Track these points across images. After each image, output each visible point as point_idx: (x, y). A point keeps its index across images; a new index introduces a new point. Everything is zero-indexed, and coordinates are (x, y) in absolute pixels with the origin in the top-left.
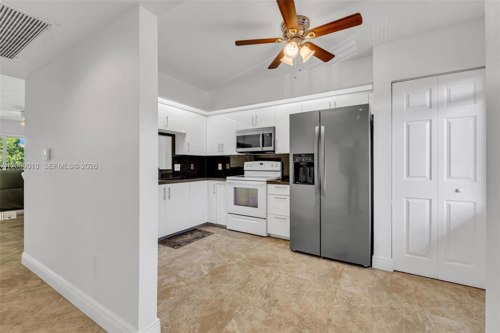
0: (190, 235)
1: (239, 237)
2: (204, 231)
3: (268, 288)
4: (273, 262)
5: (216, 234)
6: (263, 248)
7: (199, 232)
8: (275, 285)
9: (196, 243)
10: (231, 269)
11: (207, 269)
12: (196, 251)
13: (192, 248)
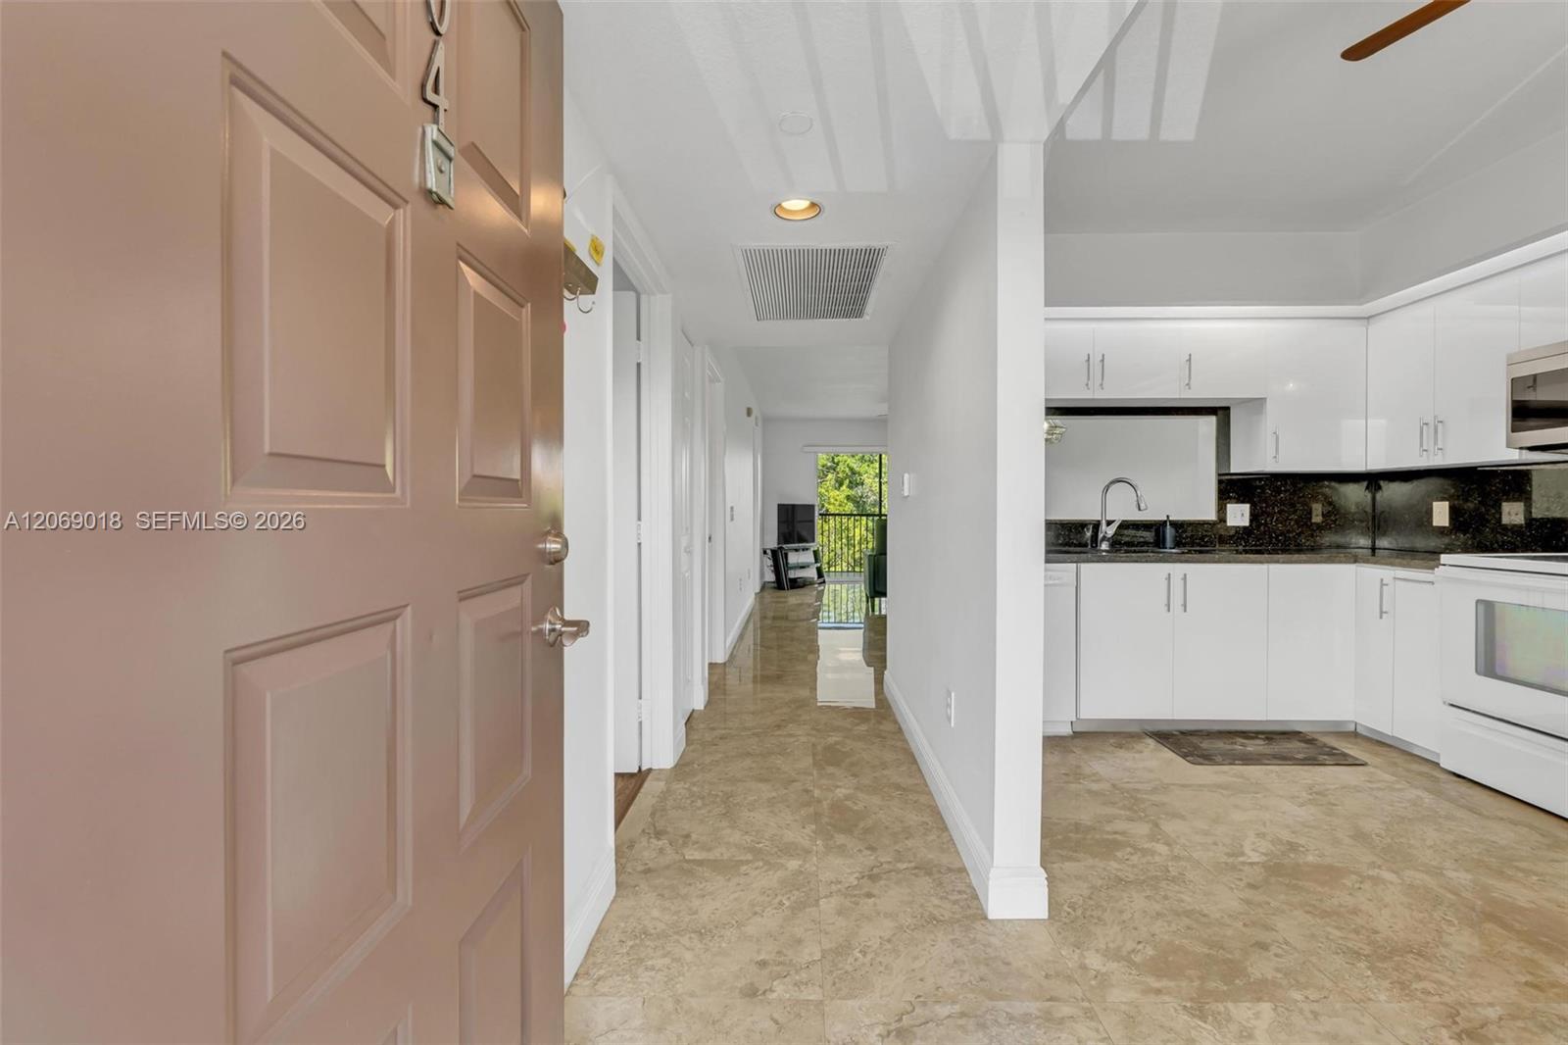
0: (1261, 742)
2: (1325, 745)
5: (1372, 770)
7: (1303, 745)
9: (1272, 771)
10: (1359, 888)
11: (1264, 851)
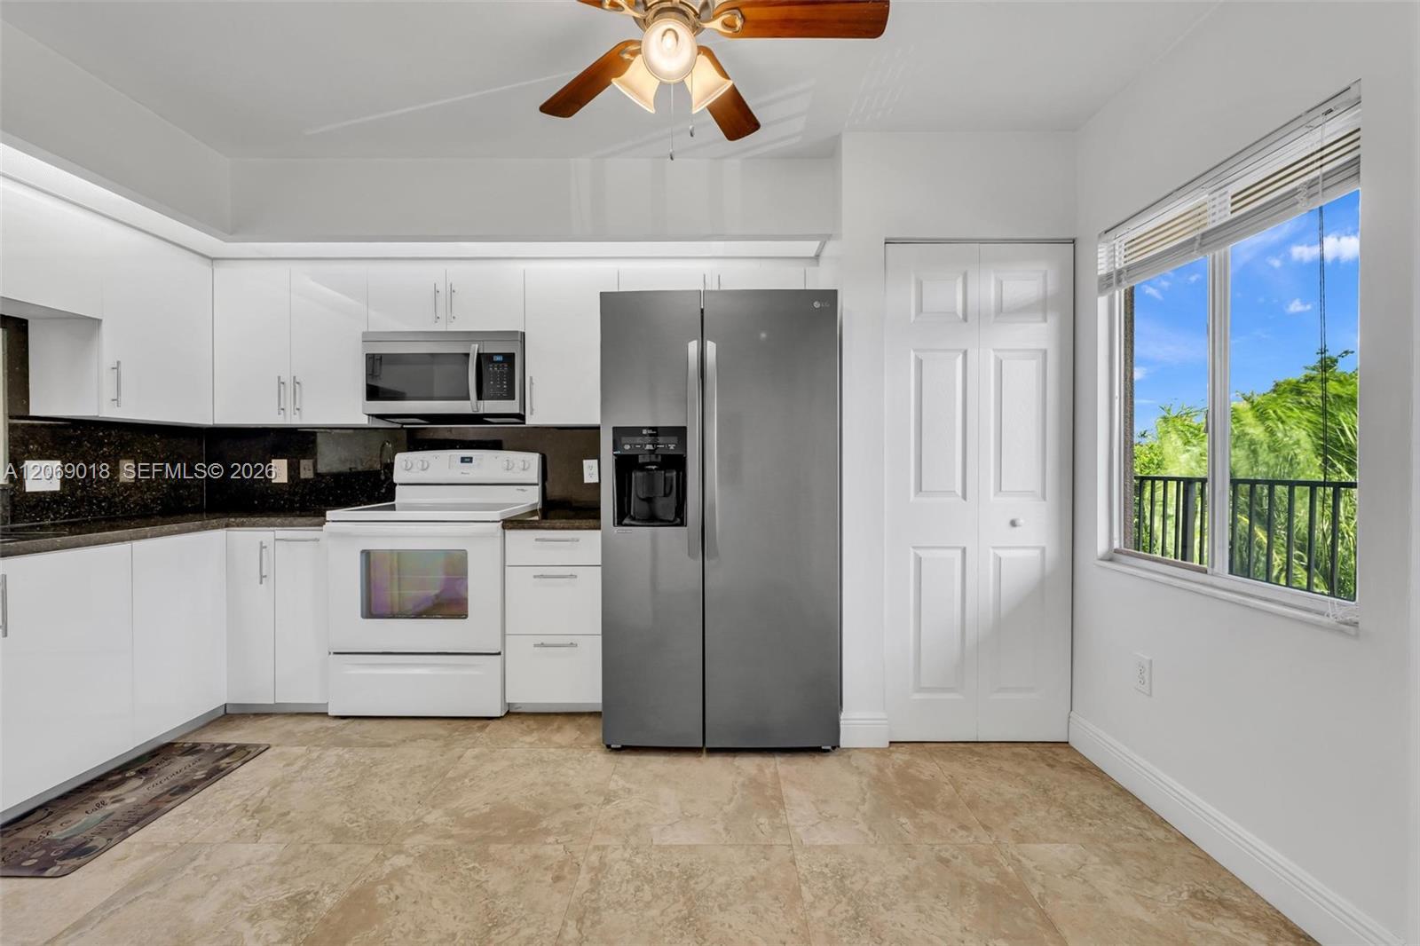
1: (391, 742)
2: (214, 747)
3: (580, 931)
4: (559, 810)
5: (278, 750)
6: (505, 763)
7: (189, 758)
8: (602, 904)
9: (184, 816)
10: (397, 898)
11: (278, 938)
12: (193, 860)
13: (165, 846)
